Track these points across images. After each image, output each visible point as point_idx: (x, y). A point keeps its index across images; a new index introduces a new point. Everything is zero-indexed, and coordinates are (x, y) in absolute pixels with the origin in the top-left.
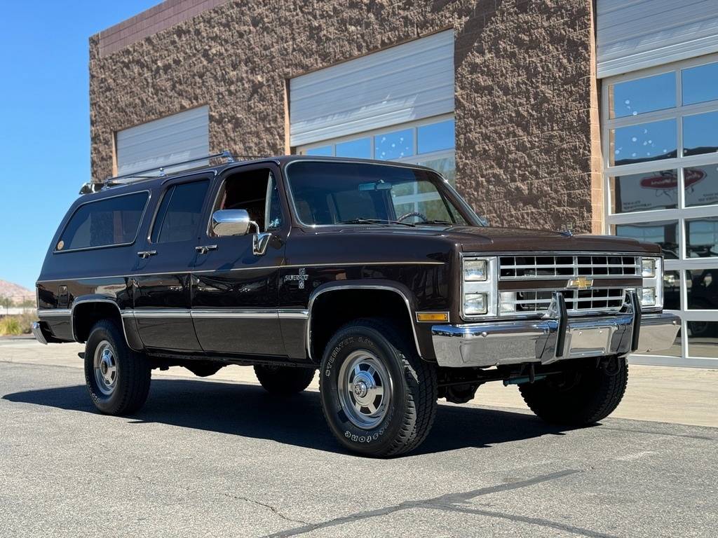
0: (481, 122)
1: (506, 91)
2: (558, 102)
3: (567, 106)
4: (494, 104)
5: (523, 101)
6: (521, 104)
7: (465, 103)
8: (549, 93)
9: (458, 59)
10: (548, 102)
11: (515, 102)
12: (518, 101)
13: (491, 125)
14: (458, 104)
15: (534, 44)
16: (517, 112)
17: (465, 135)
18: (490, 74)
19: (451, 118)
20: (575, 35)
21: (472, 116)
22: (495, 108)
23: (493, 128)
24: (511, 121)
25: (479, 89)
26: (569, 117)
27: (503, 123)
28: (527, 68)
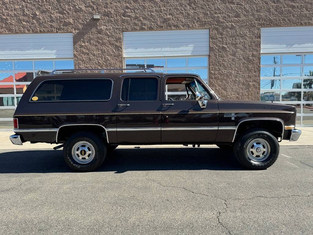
0: (85, 63)
1: (94, 55)
2: (112, 61)
3: (115, 63)
4: (89, 58)
5: (101, 59)
6: (99, 60)
7: (78, 56)
8: (109, 58)
9: (75, 43)
10: (109, 61)
11: (97, 59)
12: (98, 59)
13: (88, 64)
14: (75, 56)
15: (103, 44)
16: (99, 62)
17: (78, 66)
18: (87, 49)
19: (73, 60)
20: (118, 44)
21: (81, 60)
22: (90, 59)
23: (89, 65)
24: (96, 64)
25: (83, 53)
26: (116, 66)
27: (93, 64)
28: (101, 50)
